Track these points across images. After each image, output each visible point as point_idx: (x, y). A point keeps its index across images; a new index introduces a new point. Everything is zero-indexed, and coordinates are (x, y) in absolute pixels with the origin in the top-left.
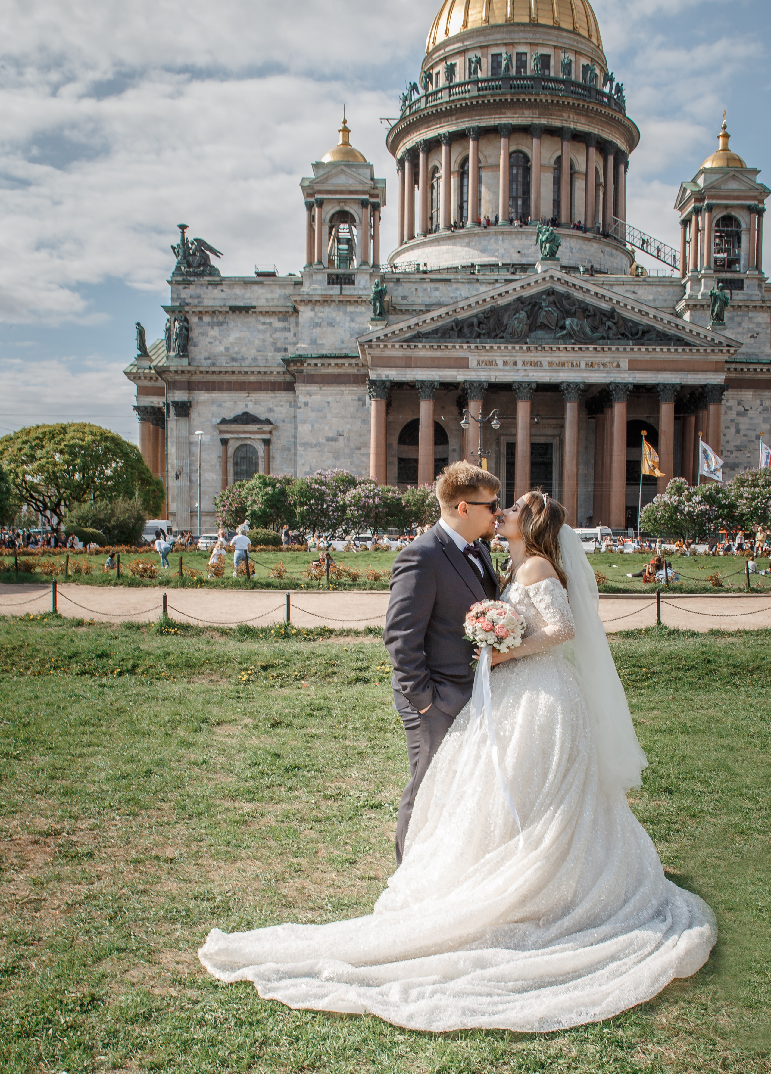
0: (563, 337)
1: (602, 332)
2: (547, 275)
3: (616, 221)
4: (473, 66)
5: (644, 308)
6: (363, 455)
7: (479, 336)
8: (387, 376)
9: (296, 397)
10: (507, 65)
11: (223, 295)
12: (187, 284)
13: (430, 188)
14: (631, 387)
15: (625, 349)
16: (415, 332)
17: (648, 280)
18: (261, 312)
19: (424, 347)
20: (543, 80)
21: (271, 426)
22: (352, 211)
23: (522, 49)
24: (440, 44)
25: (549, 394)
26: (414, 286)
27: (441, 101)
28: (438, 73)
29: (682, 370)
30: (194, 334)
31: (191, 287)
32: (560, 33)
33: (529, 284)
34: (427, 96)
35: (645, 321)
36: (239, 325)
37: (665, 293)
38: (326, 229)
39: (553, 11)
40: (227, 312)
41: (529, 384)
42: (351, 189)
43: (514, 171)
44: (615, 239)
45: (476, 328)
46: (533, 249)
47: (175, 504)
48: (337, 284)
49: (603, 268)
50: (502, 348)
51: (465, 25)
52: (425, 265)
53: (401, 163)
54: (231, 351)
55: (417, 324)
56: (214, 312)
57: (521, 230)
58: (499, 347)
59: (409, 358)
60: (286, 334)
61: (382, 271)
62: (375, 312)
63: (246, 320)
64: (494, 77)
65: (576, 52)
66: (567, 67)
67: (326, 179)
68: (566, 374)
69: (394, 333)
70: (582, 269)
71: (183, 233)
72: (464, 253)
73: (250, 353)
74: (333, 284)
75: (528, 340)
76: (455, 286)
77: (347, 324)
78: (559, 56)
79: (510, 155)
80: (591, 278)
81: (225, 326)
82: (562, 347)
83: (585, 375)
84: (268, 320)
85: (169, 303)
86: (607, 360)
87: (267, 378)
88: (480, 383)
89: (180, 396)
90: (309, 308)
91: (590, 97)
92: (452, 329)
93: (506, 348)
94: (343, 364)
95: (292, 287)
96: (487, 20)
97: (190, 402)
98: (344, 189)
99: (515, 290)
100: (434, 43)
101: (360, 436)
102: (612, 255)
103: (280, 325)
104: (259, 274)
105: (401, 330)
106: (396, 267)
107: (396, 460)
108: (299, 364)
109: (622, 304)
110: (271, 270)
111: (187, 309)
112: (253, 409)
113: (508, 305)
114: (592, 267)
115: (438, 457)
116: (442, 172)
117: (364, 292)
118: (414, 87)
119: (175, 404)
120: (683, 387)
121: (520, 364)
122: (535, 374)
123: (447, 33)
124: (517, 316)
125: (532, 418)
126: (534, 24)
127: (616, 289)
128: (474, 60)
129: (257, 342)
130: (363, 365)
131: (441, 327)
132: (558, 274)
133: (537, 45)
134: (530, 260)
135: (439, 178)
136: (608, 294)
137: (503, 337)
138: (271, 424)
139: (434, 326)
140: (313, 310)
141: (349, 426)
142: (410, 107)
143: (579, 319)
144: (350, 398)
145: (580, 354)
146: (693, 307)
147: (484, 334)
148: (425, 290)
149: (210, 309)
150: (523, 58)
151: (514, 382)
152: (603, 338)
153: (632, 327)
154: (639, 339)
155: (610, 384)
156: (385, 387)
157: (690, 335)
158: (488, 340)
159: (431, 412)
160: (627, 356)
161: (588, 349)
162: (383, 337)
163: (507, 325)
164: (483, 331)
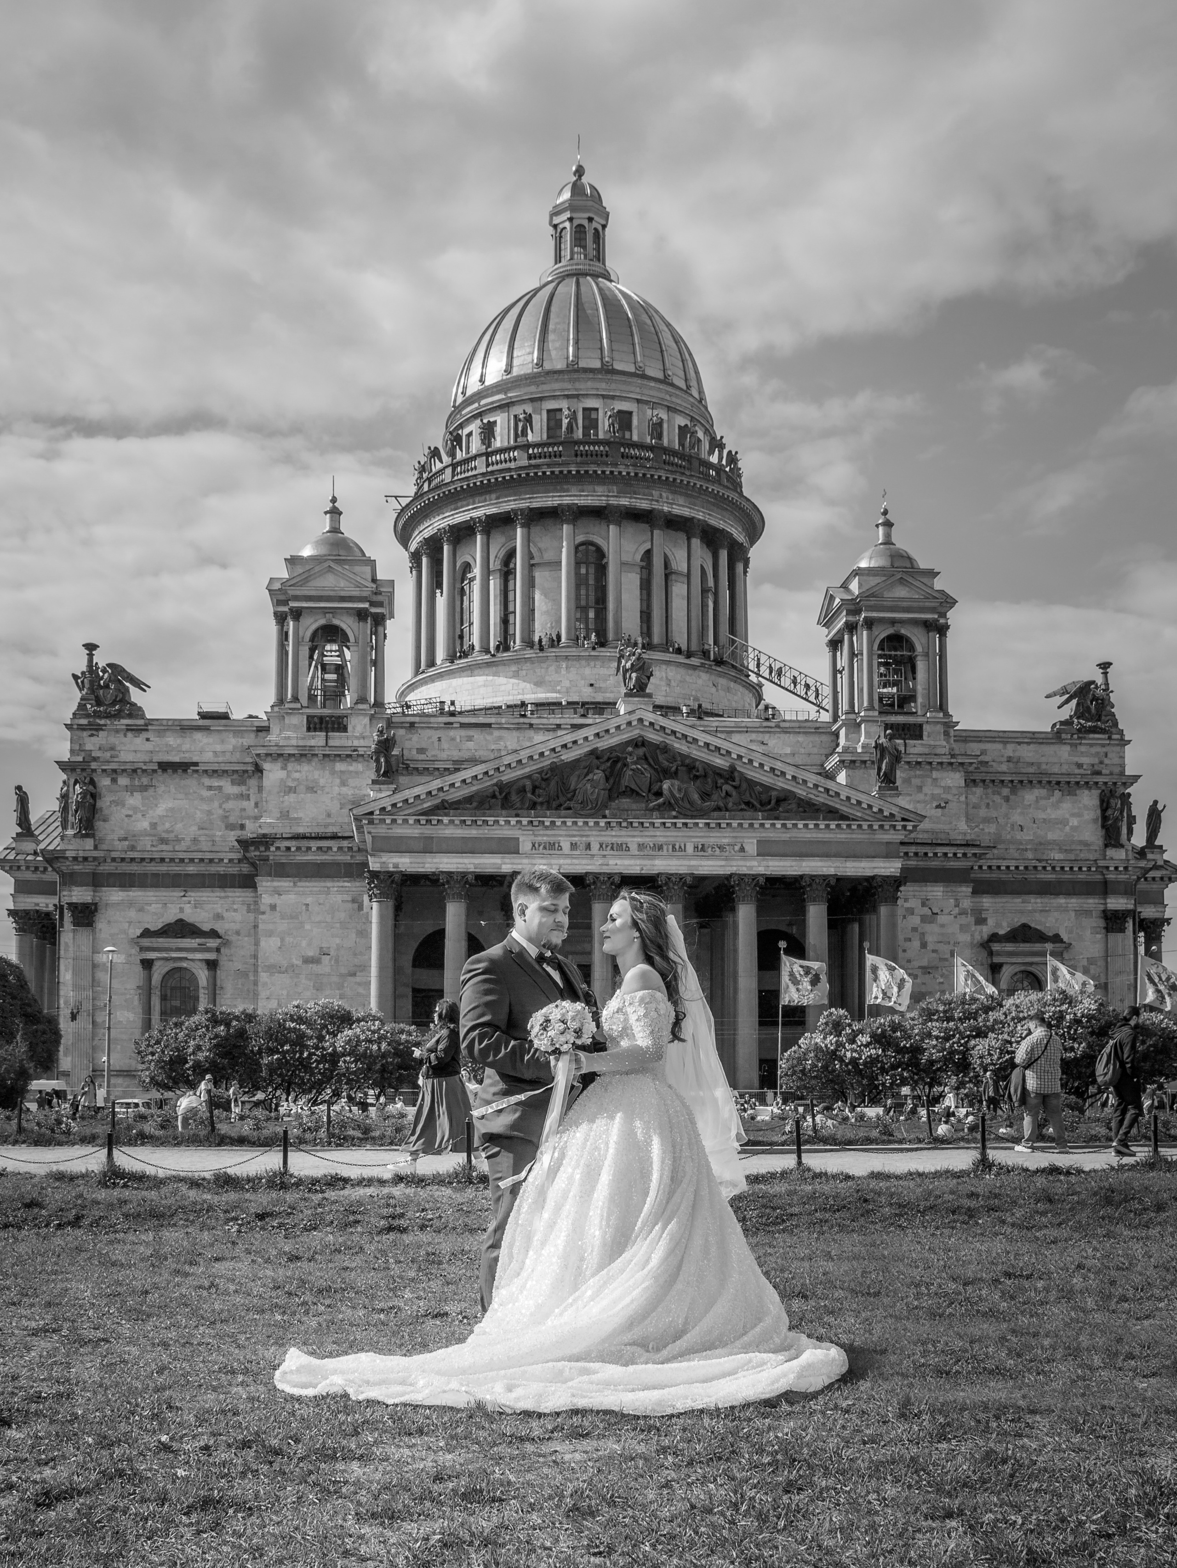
0: (658, 808)
1: (717, 799)
2: (634, 718)
3: (734, 642)
4: (520, 425)
5: (779, 765)
6: (359, 984)
7: (533, 806)
8: (396, 866)
9: (257, 898)
10: (570, 425)
11: (149, 746)
12: (95, 729)
13: (459, 593)
14: (762, 881)
16: (439, 801)
17: (782, 725)
18: (206, 771)
19: (451, 822)
20: (623, 445)
21: (219, 941)
22: (344, 626)
23: (591, 403)
24: (473, 395)
26: (435, 735)
27: (474, 473)
28: (470, 434)
29: (835, 856)
30: (104, 803)
31: (101, 733)
32: (645, 382)
33: (607, 731)
34: (454, 466)
35: (780, 784)
36: (173, 790)
37: (808, 745)
38: (305, 651)
39: (634, 353)
40: (154, 771)
41: (610, 876)
42: (343, 594)
43: (583, 571)
44: (733, 666)
45: (529, 795)
46: (612, 680)
47: (69, 1059)
48: (321, 730)
49: (715, 709)
50: (569, 824)
51: (508, 370)
52: (453, 703)
53: (416, 557)
54: (159, 828)
55: (441, 789)
56: (135, 771)
57: (593, 653)
58: (564, 823)
59: (429, 839)
60: (245, 804)
61: (388, 711)
62: (378, 770)
63: (183, 782)
64: (551, 441)
65: (669, 408)
66: (657, 429)
67: (306, 579)
68: (665, 862)
69: (406, 801)
70: (684, 709)
71: (91, 656)
72: (510, 687)
73: (187, 831)
74: (315, 730)
75: (607, 812)
76: (496, 733)
77: (336, 789)
78: (644, 414)
79: (577, 547)
80: (698, 723)
81: (151, 791)
82: (657, 822)
83: (693, 863)
84: (216, 783)
85: (66, 756)
86: (725, 841)
87: (213, 869)
89: (80, 895)
90: (279, 765)
91: (690, 469)
92: (494, 796)
93: (575, 823)
94: (330, 848)
95: (253, 735)
96: (540, 363)
97: (96, 904)
98: (332, 593)
99: (586, 739)
100: (464, 393)
101: (355, 955)
102: (728, 690)
103: (235, 790)
104: (204, 716)
105: (417, 797)
106: (408, 707)
107: (409, 992)
108: (262, 849)
109: (745, 760)
110: (222, 710)
111: (94, 765)
112: (191, 915)
113: (577, 761)
114: (700, 706)
116: (477, 571)
117: (362, 743)
118: (435, 453)
119: (73, 907)
120: (839, 879)
121: (595, 847)
122: (619, 862)
123: (482, 381)
124: (590, 777)
126: (607, 370)
127: (736, 738)
128: (521, 417)
129: (199, 814)
130: (359, 850)
131: (477, 793)
132: (650, 717)
133: (613, 397)
134: (608, 697)
135: (472, 580)
136: (725, 745)
137: (569, 808)
138: (220, 937)
139: (466, 791)
140: (284, 768)
141: (338, 941)
142: (429, 480)
143: (682, 782)
144: (339, 898)
145: (686, 832)
146: (851, 764)
147: (542, 803)
148: (453, 739)
149: (128, 767)
150: (593, 416)
151: (588, 874)
152: (718, 809)
153: (760, 793)
154: (771, 810)
155: (731, 875)
156: (392, 882)
157: (847, 803)
158: (548, 813)
159: (463, 918)
160: (754, 835)
161: (697, 824)
162: (389, 808)
163: (575, 790)
164: (541, 800)
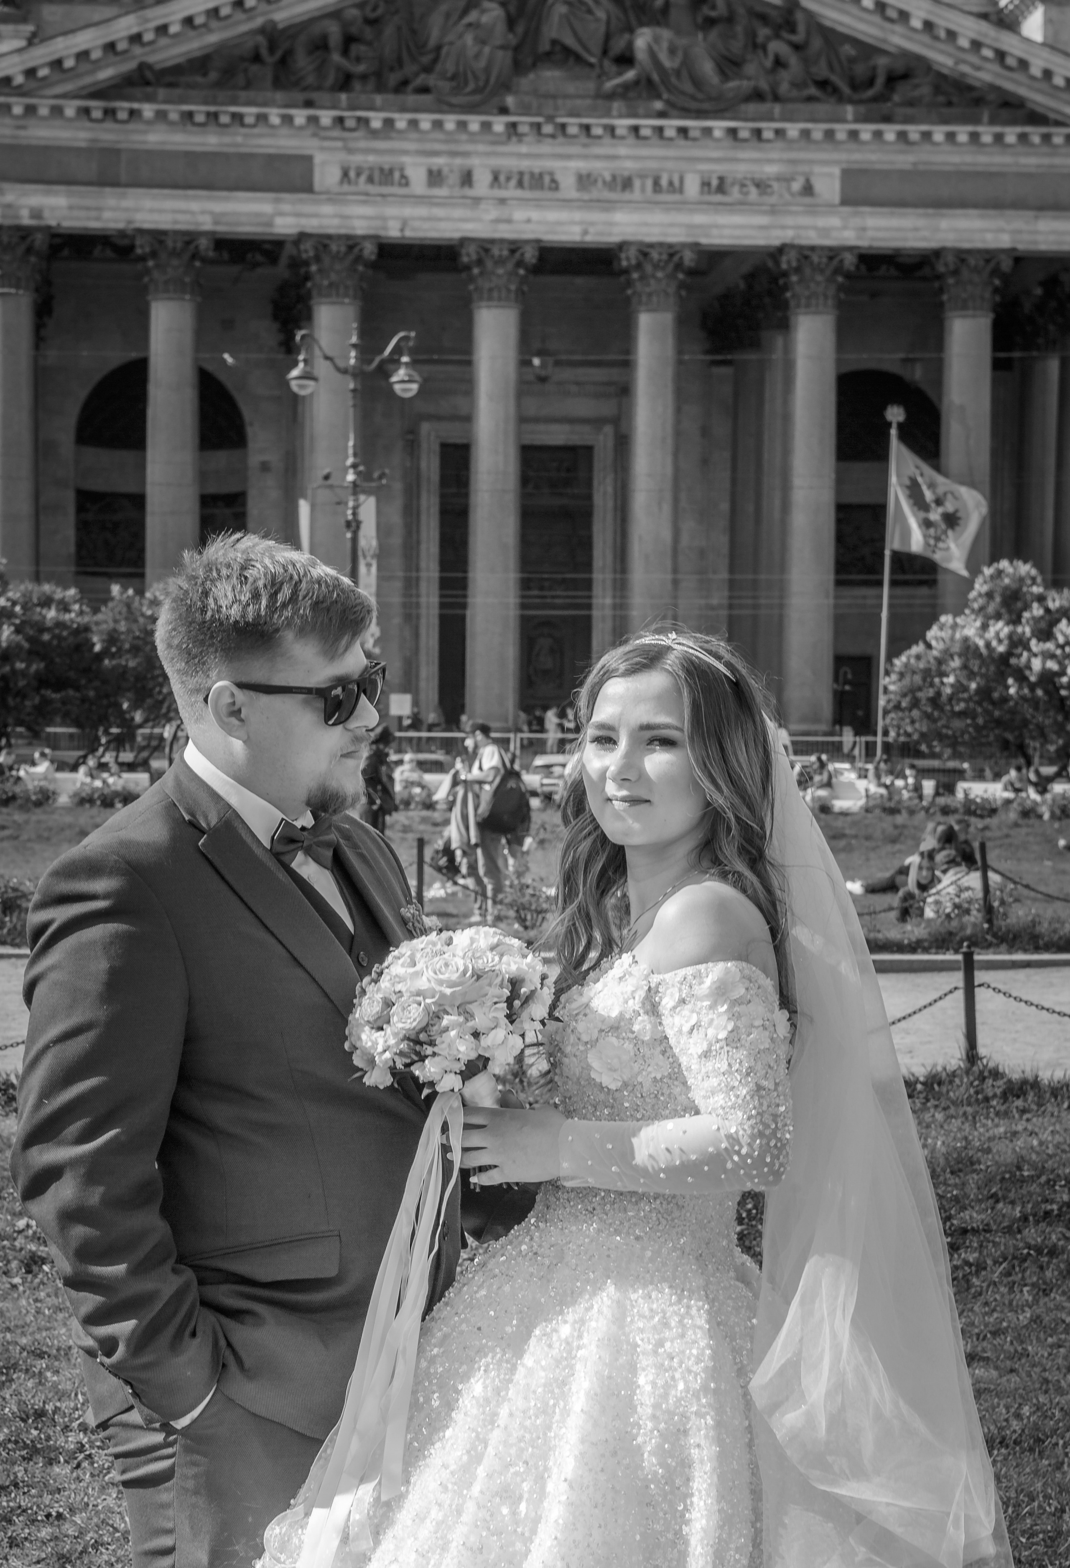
0: (625, 92)
7: (345, 82)
8: (36, 213)
14: (849, 260)
15: (829, 135)
16: (131, 65)
19: (161, 116)
25: (579, 281)
29: (1018, 205)
35: (897, 39)
41: (515, 247)
45: (336, 57)
50: (425, 125)
55: (136, 39)
58: (413, 124)
59: (111, 154)
68: (635, 218)
69: (57, 64)
75: (510, 101)
82: (623, 124)
83: (699, 219)
86: (771, 170)
88: (352, 243)
92: (257, 58)
93: (438, 125)
105: (83, 56)
107: (69, 499)
115: (213, 489)
120: (1020, 259)
121: (482, 179)
122: (535, 215)
124: (473, 16)
125: (525, 363)
131: (221, 48)
137: (425, 90)
139: (194, 45)
143: (678, 32)
145: (683, 149)
151: (464, 241)
152: (758, 96)
153: (852, 60)
154: (875, 99)
155: (781, 250)
156: (29, 250)
157: (1044, 86)
158: (378, 99)
159: (188, 338)
160: (836, 156)
161: (708, 131)
162: (19, 80)
163: (438, 48)
164: (361, 68)
